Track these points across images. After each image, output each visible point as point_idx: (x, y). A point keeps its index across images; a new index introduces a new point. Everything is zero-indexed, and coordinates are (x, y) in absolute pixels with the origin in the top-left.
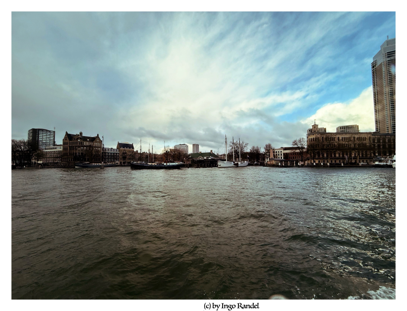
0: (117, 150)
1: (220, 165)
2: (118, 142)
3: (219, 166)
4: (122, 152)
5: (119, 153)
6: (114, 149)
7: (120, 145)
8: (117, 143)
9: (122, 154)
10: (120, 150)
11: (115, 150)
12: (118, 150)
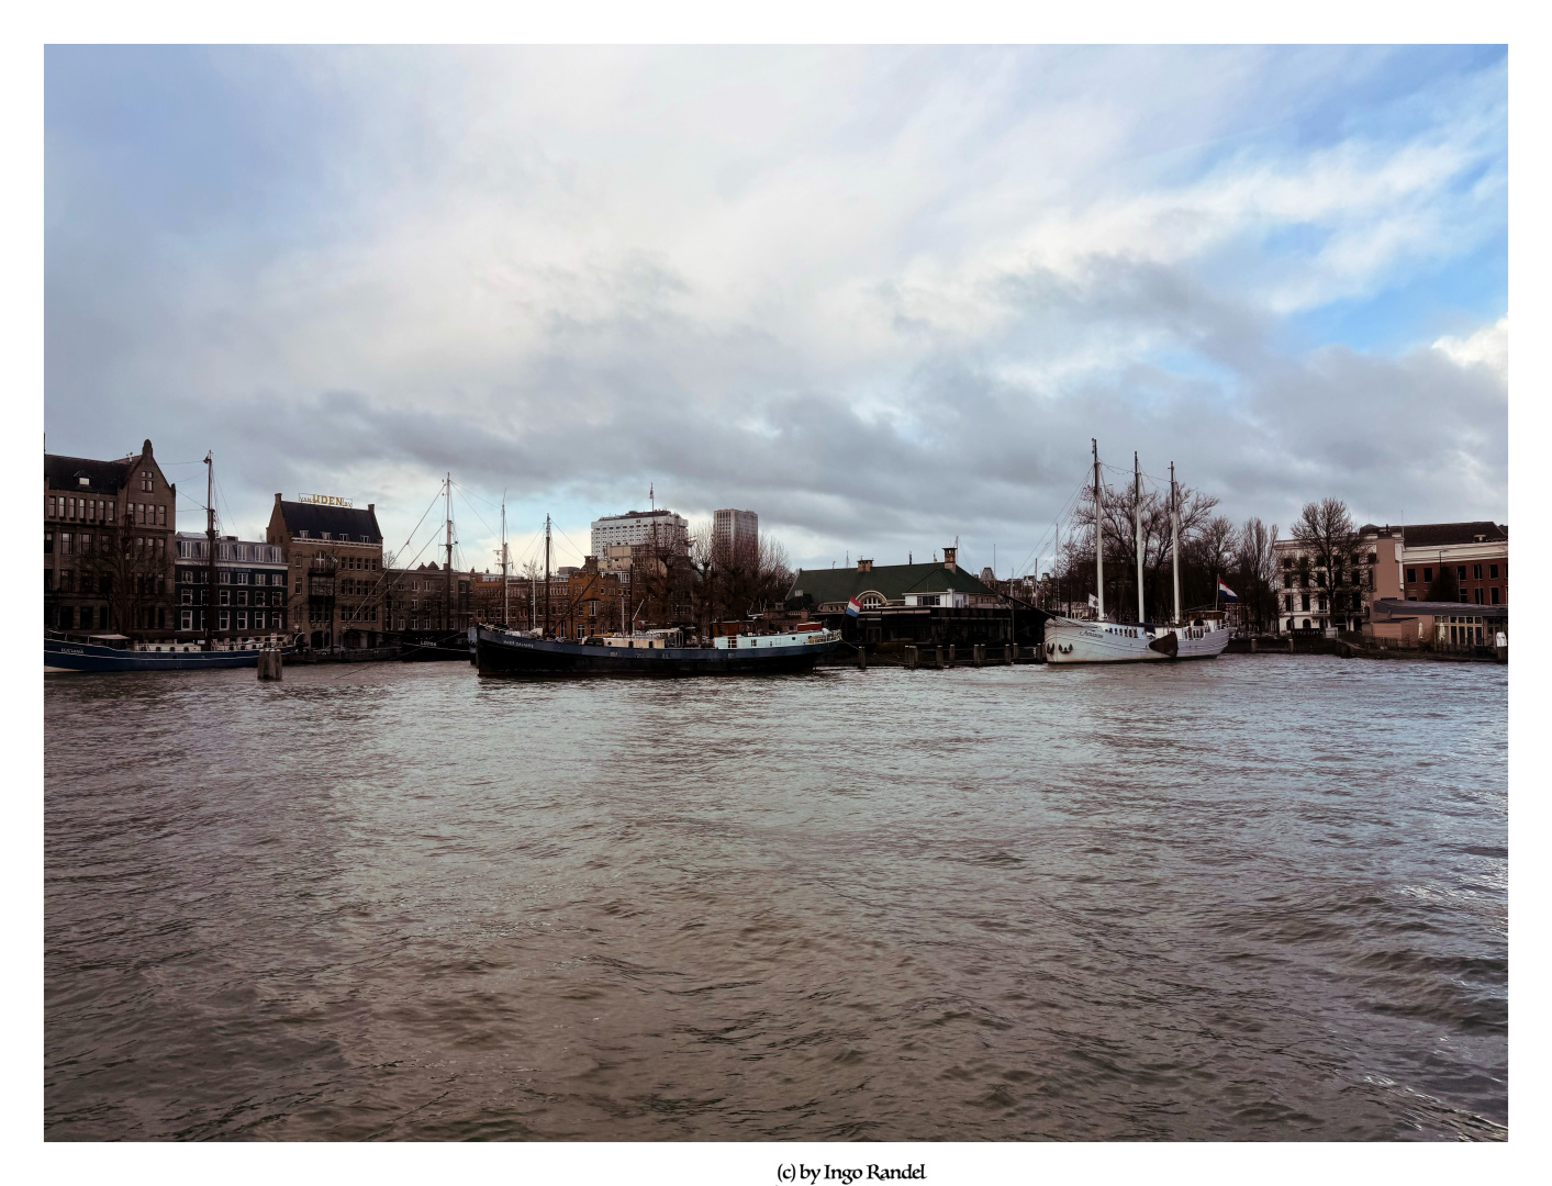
0: (270, 554)
1: (1065, 645)
2: (278, 496)
3: (1058, 657)
4: (307, 564)
5: (284, 573)
6: (252, 546)
7: (292, 519)
8: (272, 503)
9: (305, 577)
10: (293, 550)
11: (261, 551)
12: (277, 550)
